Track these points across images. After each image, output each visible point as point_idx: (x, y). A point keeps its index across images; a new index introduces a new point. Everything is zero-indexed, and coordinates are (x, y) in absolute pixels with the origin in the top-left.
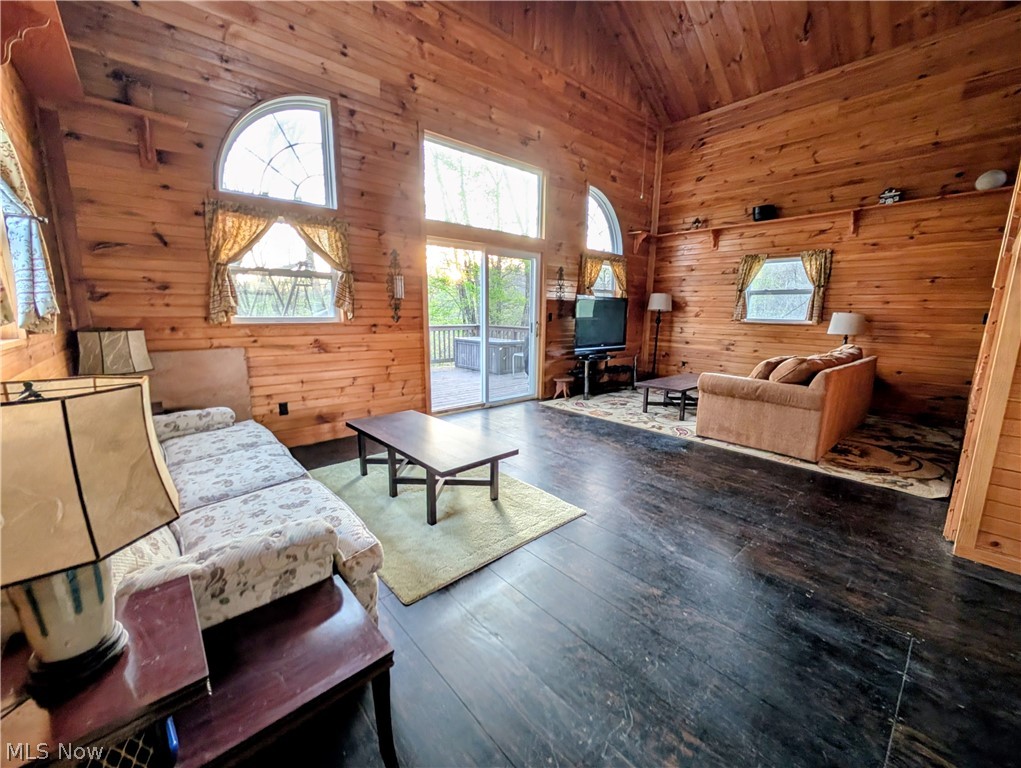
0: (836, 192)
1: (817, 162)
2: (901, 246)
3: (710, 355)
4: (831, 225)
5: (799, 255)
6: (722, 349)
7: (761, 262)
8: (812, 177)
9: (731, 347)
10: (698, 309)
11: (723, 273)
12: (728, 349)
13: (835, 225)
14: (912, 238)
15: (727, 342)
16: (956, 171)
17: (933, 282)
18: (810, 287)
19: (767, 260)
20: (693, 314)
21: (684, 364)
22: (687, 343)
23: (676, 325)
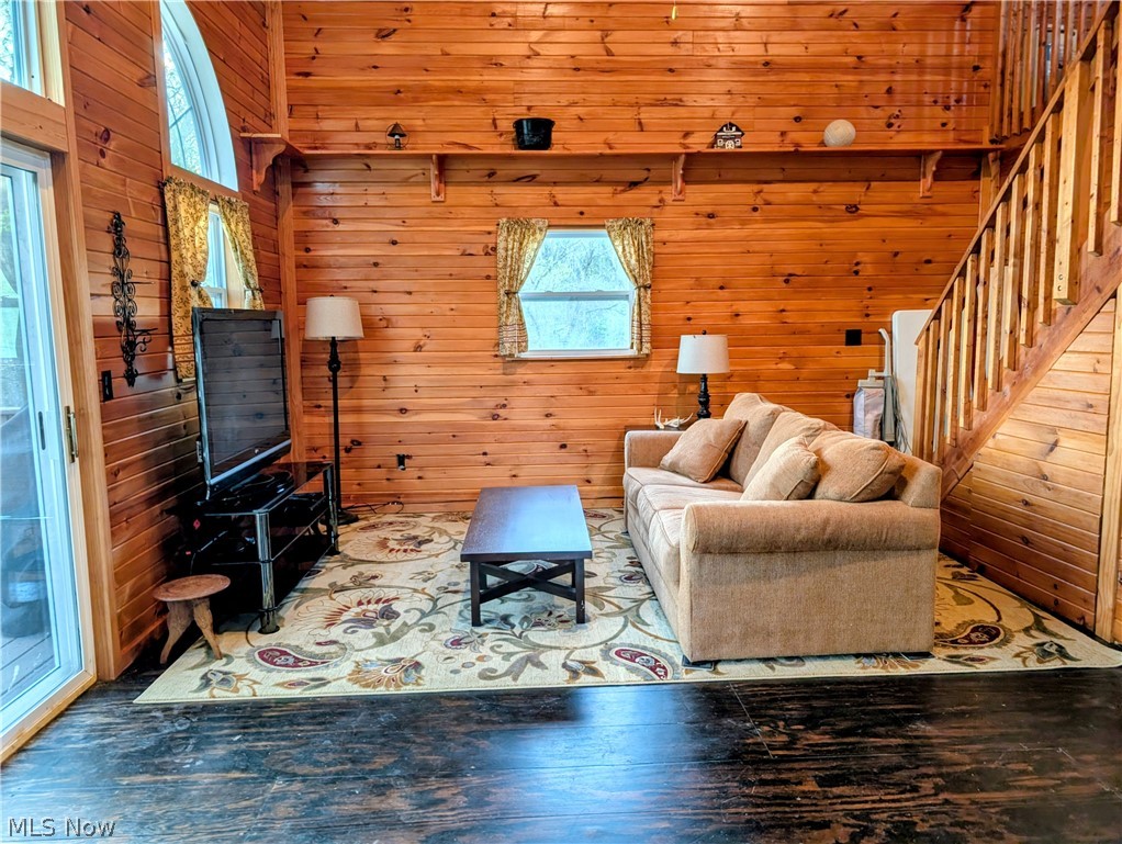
0: (646, 115)
1: (609, 53)
2: (744, 223)
3: (456, 434)
4: (644, 174)
5: (603, 226)
6: (484, 418)
7: (538, 236)
8: (606, 78)
9: (502, 412)
10: (419, 333)
11: (464, 254)
12: (495, 417)
13: (653, 173)
14: (755, 209)
15: (491, 403)
16: (795, 112)
17: (787, 281)
18: (629, 286)
19: (550, 232)
20: (410, 344)
21: (401, 460)
22: (403, 411)
23: (365, 371)
